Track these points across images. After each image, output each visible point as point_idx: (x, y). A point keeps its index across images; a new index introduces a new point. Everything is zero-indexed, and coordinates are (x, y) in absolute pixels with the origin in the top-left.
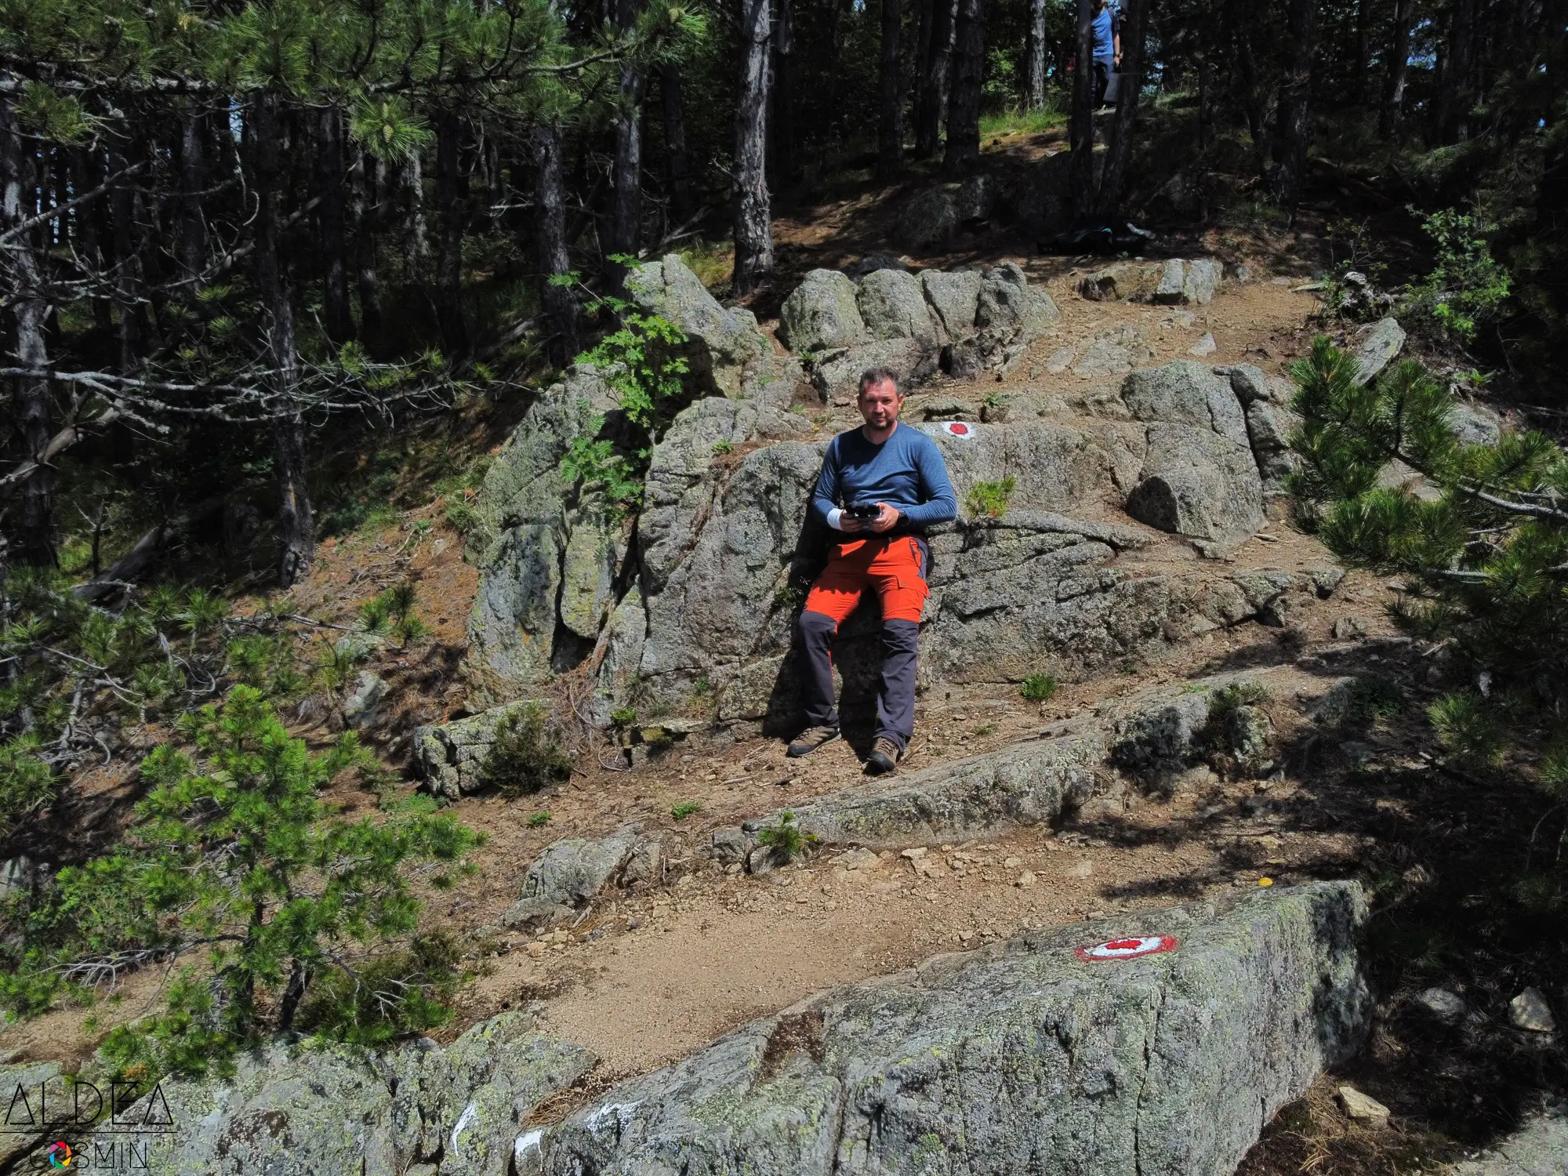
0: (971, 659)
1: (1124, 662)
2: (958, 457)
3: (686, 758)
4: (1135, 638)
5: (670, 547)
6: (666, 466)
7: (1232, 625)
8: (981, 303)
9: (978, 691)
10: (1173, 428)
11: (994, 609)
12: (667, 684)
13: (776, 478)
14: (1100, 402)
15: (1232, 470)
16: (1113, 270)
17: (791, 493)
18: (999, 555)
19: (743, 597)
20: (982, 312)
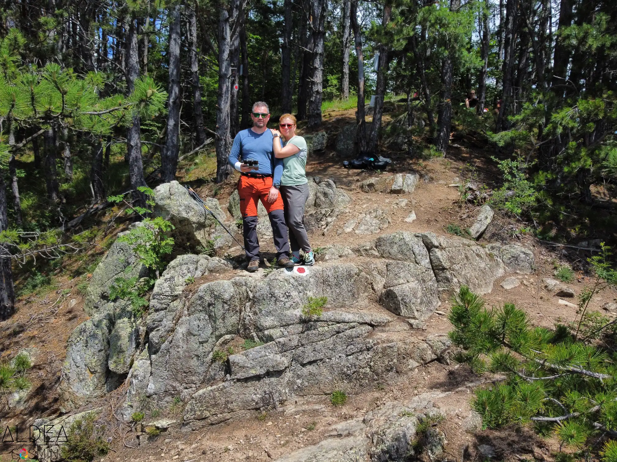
0: (306, 384)
1: (378, 384)
2: (300, 285)
3: (167, 440)
4: (383, 372)
5: (162, 330)
6: (160, 292)
7: (426, 364)
8: (317, 198)
9: (310, 400)
10: (398, 263)
11: (317, 360)
12: (160, 399)
13: (213, 300)
14: (366, 250)
15: (424, 281)
16: (373, 180)
17: (220, 306)
18: (319, 334)
19: (197, 356)
20: (317, 201)
